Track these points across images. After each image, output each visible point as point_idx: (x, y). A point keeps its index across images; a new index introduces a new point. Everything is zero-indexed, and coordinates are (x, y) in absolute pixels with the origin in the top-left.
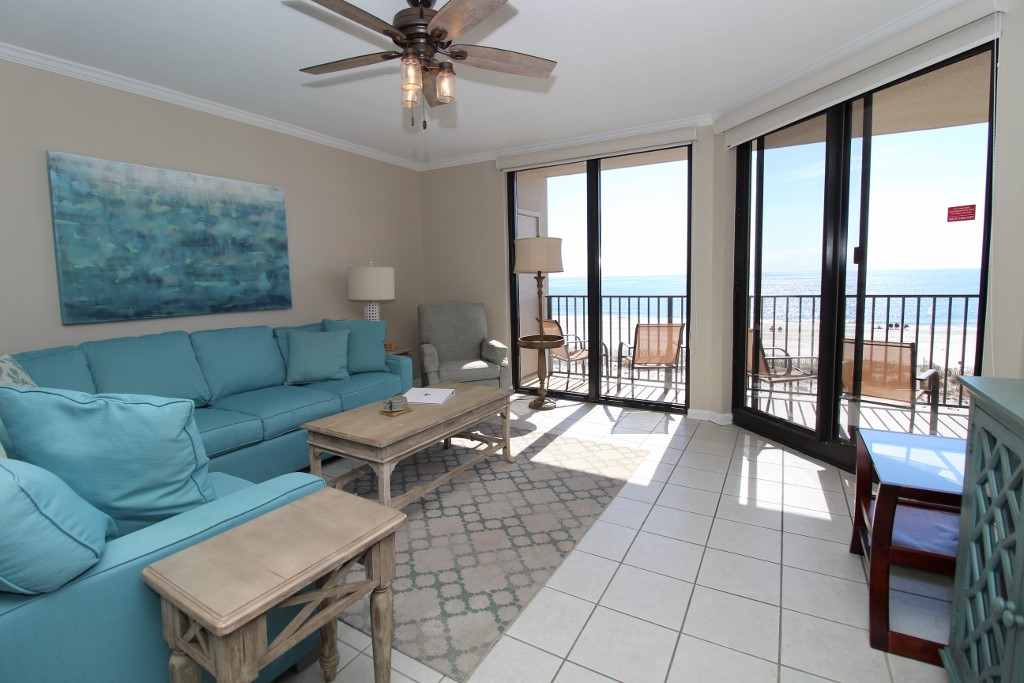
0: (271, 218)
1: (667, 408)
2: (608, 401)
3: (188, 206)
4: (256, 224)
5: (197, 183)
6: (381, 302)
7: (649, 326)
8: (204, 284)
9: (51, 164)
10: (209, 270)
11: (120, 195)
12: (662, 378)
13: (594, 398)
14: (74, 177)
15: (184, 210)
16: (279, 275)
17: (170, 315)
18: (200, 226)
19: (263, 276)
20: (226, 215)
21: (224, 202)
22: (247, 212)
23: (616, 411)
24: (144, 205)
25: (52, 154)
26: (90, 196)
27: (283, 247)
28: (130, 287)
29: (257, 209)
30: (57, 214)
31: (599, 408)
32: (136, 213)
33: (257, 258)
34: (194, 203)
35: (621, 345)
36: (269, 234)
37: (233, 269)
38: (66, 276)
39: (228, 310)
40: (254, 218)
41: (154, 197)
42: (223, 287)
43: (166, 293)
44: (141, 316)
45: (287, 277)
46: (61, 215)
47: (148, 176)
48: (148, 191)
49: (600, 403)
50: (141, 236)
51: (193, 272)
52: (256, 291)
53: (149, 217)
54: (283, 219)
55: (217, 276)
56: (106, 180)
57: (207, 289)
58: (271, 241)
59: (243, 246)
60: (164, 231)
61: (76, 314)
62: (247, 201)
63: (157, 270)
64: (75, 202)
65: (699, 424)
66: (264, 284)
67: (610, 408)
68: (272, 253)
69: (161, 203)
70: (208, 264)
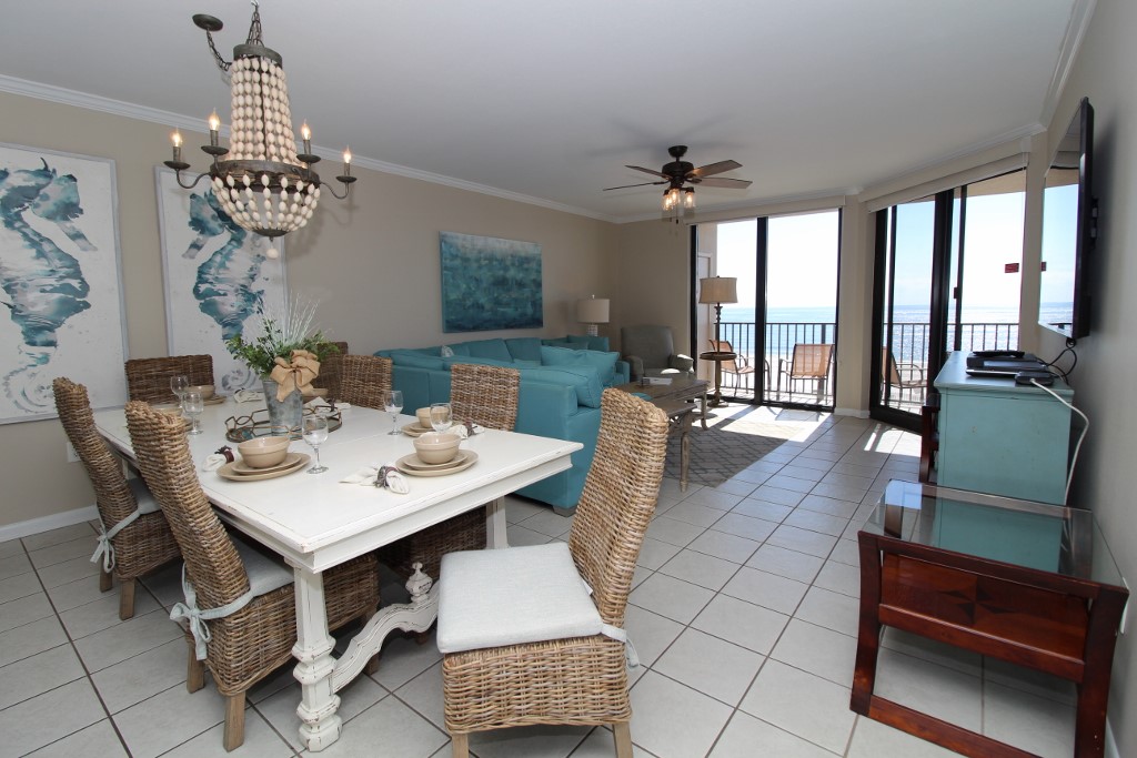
0: (533, 265)
1: (818, 409)
2: (770, 404)
3: (497, 260)
4: (527, 270)
5: (501, 245)
6: (599, 324)
7: (804, 345)
8: (502, 310)
9: (442, 239)
10: (505, 300)
11: (469, 256)
12: (816, 388)
13: (758, 401)
14: (451, 247)
15: (495, 263)
16: (537, 304)
17: (487, 329)
18: (501, 272)
19: (529, 305)
20: (513, 265)
21: (512, 256)
22: (523, 262)
23: (778, 410)
24: (478, 260)
25: (444, 233)
26: (457, 256)
27: (539, 285)
28: (471, 311)
29: (527, 260)
30: (444, 268)
31: (763, 408)
32: (475, 265)
33: (527, 292)
34: (499, 257)
35: (780, 362)
36: (533, 276)
37: (516, 300)
38: (447, 304)
39: (512, 327)
40: (526, 266)
41: (482, 255)
42: (510, 311)
43: (486, 315)
44: (476, 328)
45: (541, 306)
46: (446, 268)
47: (480, 242)
48: (480, 252)
49: (764, 405)
50: (477, 280)
51: (497, 302)
52: (526, 315)
53: (480, 267)
54: (540, 265)
55: (508, 305)
56: (463, 246)
57: (503, 313)
58: (534, 281)
59: (521, 285)
60: (486, 276)
61: (452, 326)
62: (523, 254)
63: (483, 300)
64: (451, 260)
65: (842, 418)
66: (530, 310)
67: (772, 408)
68: (534, 289)
69: (485, 259)
70: (505, 297)
